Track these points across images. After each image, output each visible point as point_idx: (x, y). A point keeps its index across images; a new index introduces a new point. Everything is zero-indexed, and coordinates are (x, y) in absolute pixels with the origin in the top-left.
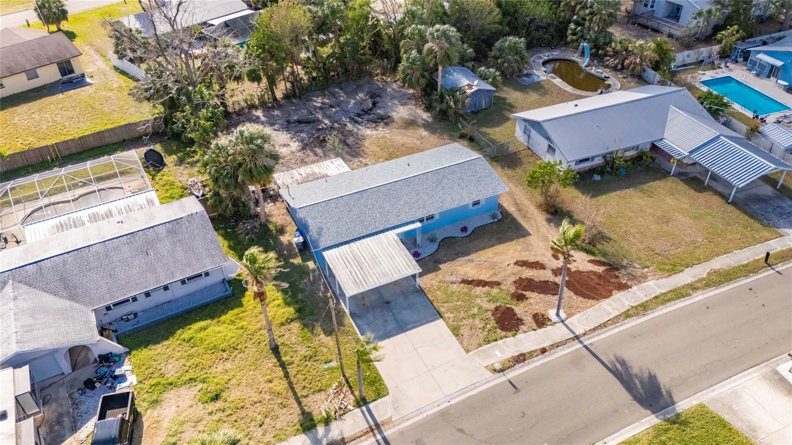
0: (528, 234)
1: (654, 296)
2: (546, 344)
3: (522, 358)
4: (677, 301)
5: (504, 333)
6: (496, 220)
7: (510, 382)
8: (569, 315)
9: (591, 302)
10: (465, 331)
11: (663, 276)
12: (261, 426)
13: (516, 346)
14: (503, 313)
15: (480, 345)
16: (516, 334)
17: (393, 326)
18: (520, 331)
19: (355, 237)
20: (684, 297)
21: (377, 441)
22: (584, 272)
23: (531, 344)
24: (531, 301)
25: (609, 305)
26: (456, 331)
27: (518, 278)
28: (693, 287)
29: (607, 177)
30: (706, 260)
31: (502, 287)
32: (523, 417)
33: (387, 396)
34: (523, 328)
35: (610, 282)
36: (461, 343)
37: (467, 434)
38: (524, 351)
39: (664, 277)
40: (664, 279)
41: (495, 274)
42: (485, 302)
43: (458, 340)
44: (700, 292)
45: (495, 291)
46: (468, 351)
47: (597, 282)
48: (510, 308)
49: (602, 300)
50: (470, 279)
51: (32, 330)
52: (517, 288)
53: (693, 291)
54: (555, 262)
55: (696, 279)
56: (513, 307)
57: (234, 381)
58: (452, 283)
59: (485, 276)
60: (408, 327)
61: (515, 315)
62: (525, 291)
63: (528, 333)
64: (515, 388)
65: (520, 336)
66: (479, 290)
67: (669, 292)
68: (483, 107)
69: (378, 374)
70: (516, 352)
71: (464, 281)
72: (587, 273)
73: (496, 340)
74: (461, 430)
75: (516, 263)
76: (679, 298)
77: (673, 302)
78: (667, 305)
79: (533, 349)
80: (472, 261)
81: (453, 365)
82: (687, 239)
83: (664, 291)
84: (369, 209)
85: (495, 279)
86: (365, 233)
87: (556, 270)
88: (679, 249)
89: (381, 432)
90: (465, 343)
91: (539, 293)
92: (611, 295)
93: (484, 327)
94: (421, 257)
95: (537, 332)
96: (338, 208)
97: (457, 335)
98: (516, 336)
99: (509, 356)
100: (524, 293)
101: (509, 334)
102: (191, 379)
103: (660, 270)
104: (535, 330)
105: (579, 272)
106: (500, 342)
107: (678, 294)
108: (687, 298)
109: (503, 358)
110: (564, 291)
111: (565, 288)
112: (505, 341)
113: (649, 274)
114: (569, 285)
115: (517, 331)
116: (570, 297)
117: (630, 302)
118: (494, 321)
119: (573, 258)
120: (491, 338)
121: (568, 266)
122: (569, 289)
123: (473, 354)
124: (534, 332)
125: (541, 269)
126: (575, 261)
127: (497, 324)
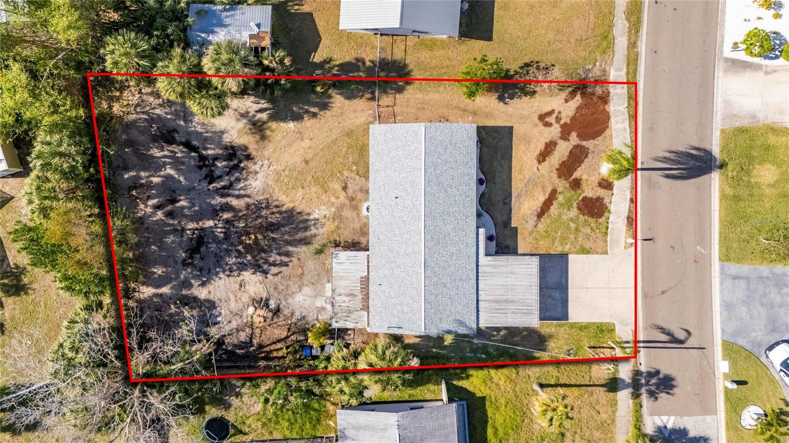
0: (511, 128)
2: (628, 196)
3: (630, 220)
4: (638, 69)
5: (604, 218)
7: (644, 240)
9: (607, 133)
10: (588, 245)
11: (611, 58)
12: (599, 413)
13: (619, 217)
14: (586, 207)
15: (606, 241)
16: (609, 211)
17: (557, 294)
18: (608, 205)
21: (644, 347)
22: (575, 114)
23: (623, 205)
24: (584, 177)
25: (617, 122)
26: (585, 251)
27: (556, 172)
28: (633, 45)
30: (613, 7)
31: (560, 189)
32: (674, 249)
33: (616, 326)
34: (606, 201)
35: (596, 103)
36: (597, 253)
37: (668, 291)
38: (626, 215)
39: (613, 57)
40: (614, 59)
41: (544, 187)
42: (569, 213)
43: (593, 254)
44: (639, 43)
45: (561, 198)
46: (606, 253)
47: (590, 113)
48: (583, 198)
49: (610, 124)
50: (539, 210)
52: (566, 180)
53: (635, 48)
54: (552, 129)
55: (627, 34)
56: (583, 195)
58: (536, 226)
59: (542, 198)
60: (564, 283)
61: (591, 199)
62: (572, 175)
63: (613, 200)
64: (651, 240)
65: (612, 208)
66: (554, 210)
67: (628, 68)
69: (594, 324)
70: (624, 220)
71: (541, 214)
72: (577, 112)
73: (608, 228)
74: (663, 293)
75: (540, 162)
76: (636, 64)
77: (638, 73)
79: (627, 208)
80: (519, 196)
81: (613, 270)
83: (625, 70)
85: (549, 190)
86: (474, 282)
87: (562, 135)
88: (592, 18)
89: (640, 342)
90: (599, 251)
91: (580, 166)
92: (608, 113)
93: (592, 228)
94: (495, 235)
95: (615, 194)
97: (588, 252)
98: (611, 211)
99: (625, 228)
100: (573, 177)
101: (606, 214)
103: (604, 52)
104: (613, 194)
105: (573, 118)
106: (610, 226)
108: (639, 59)
109: (625, 232)
110: (587, 146)
111: (584, 143)
112: (611, 222)
113: (603, 66)
114: (582, 137)
115: (607, 208)
116: (596, 146)
117: (622, 104)
118: (590, 219)
119: (556, 112)
120: (604, 230)
121: (562, 122)
122: (587, 140)
123: (611, 251)
124: (613, 196)
125: (555, 146)
126: (560, 113)
127: (593, 217)
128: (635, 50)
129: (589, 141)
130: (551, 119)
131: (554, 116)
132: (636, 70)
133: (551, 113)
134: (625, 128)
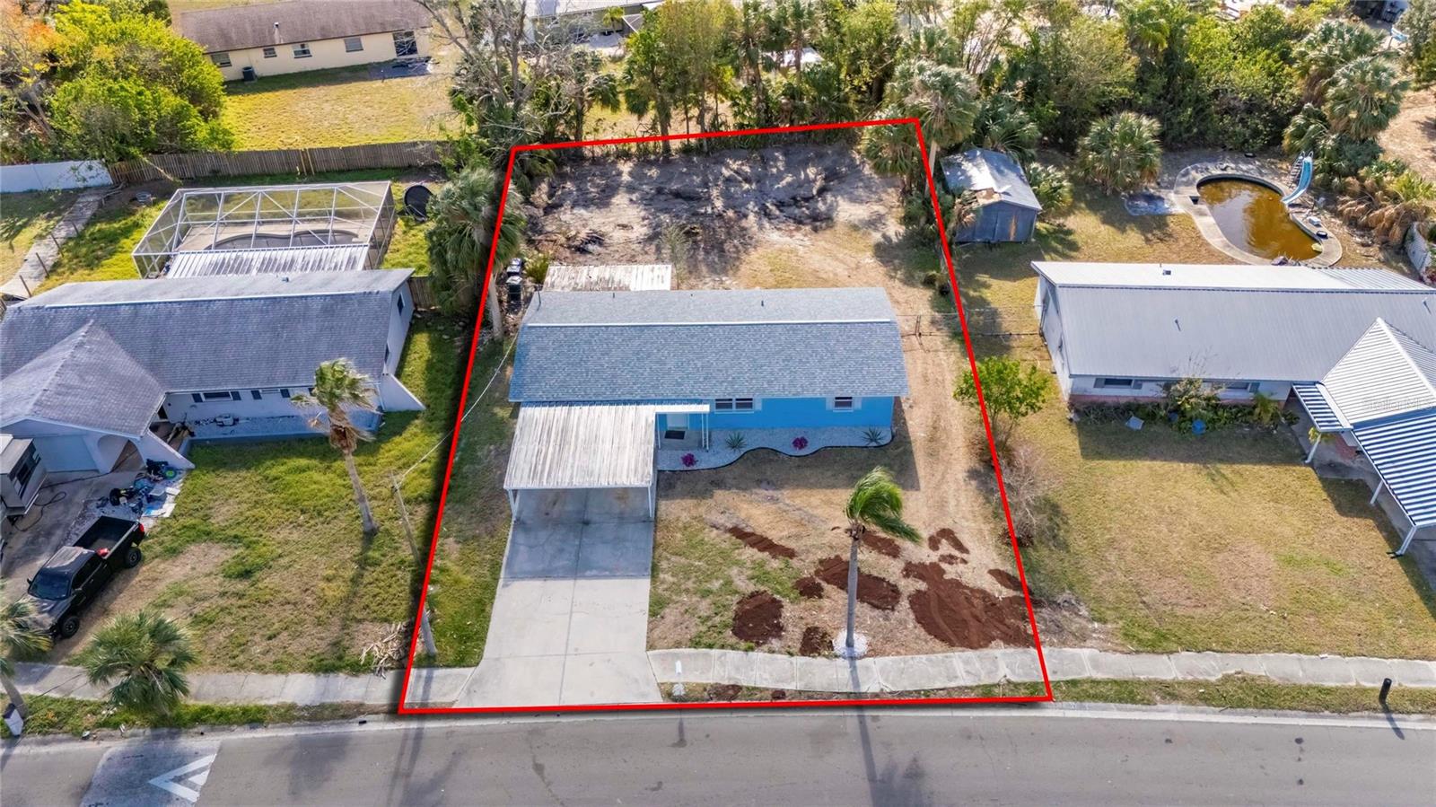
0: (918, 489)
1: (1070, 678)
2: (790, 687)
3: (731, 692)
4: (1112, 705)
5: (734, 640)
6: (874, 444)
8: (873, 652)
9: (938, 644)
10: (671, 614)
11: (1120, 649)
12: (270, 638)
13: (737, 669)
14: (759, 606)
15: (678, 645)
16: (752, 649)
17: (566, 562)
18: (765, 647)
19: (586, 399)
20: (1133, 701)
22: (967, 588)
23: (766, 676)
24: (826, 603)
25: (967, 662)
26: (657, 607)
27: (833, 557)
28: (1169, 692)
29: (1158, 428)
30: (1244, 649)
31: (794, 562)
32: (654, 789)
33: (473, 669)
34: (775, 643)
35: (1002, 622)
36: (650, 630)
37: (543, 778)
38: (744, 683)
39: (1122, 652)
40: (1118, 654)
41: (798, 537)
42: (743, 577)
43: (650, 622)
44: (1180, 706)
45: (776, 564)
46: (651, 646)
47: (978, 613)
48: (780, 601)
49: (960, 648)
50: (748, 530)
51: (67, 394)
52: (817, 573)
53: (1163, 698)
54: (926, 549)
55: (1190, 678)
56: (786, 602)
57: (283, 561)
58: (714, 526)
59: (775, 535)
60: (588, 573)
61: (778, 616)
62: (828, 583)
63: (775, 655)
64: (681, 739)
65: (758, 656)
66: (749, 554)
67: (1106, 682)
68: (1012, 239)
69: (485, 630)
70: (730, 679)
71: (737, 532)
72: (972, 590)
73: (710, 646)
74: (539, 768)
76: (1121, 700)
77: (1101, 704)
78: (1086, 704)
79: (760, 685)
80: (774, 500)
81: (609, 660)
82: (1235, 596)
83: (1099, 676)
84: (638, 359)
85: (791, 544)
87: (915, 566)
88: (1199, 611)
90: (657, 633)
92: (986, 646)
93: (709, 618)
94: (695, 467)
95: (794, 659)
96: (590, 343)
97: (653, 614)
98: (750, 653)
99: (712, 682)
100: (824, 585)
101: (743, 644)
102: (236, 537)
103: (1125, 635)
104: (791, 654)
105: (957, 584)
106: (715, 652)
107: (1126, 692)
108: (1139, 706)
109: (699, 681)
110: (898, 607)
111: (904, 604)
112: (725, 654)
113: (1094, 635)
114: (917, 600)
115: (758, 644)
116: (902, 622)
117: (1013, 672)
118: (732, 614)
119: (965, 556)
120: (705, 640)
121: (944, 566)
122: (912, 608)
123: (654, 655)
124: (786, 657)
125: (889, 554)
126: (964, 562)
127: (734, 619)
128: (1158, 698)
129: (910, 611)
130: (946, 548)
131: (956, 553)
132: (1106, 699)
133: (959, 546)
134: (956, 677)
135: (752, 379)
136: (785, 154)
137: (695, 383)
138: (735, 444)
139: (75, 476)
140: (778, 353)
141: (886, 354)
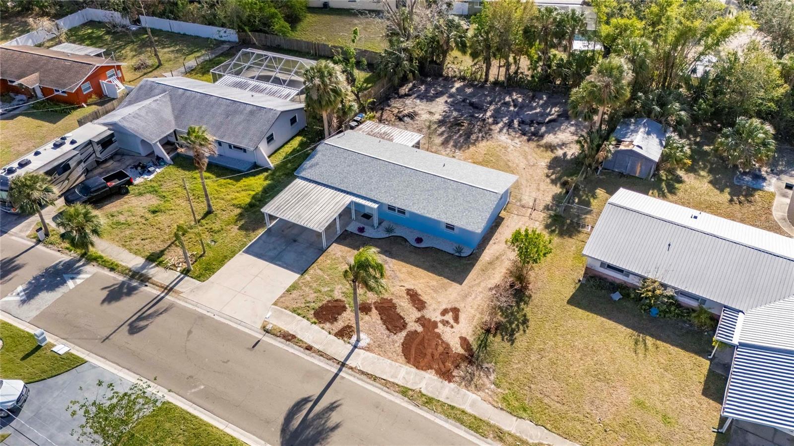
0: (461, 284)
1: (452, 404)
2: (316, 346)
3: (290, 338)
4: (464, 427)
5: (311, 316)
6: (457, 254)
7: (259, 341)
8: (368, 349)
9: (402, 359)
10: (295, 294)
11: (494, 403)
12: (142, 240)
13: (301, 329)
14: (335, 307)
15: (286, 308)
16: (315, 323)
17: (273, 254)
18: (321, 325)
20: (476, 431)
21: (159, 296)
22: (441, 339)
23: (311, 338)
24: (367, 317)
25: (407, 373)
26: (292, 288)
27: (389, 298)
28: (500, 435)
29: (629, 304)
30: (564, 436)
32: (224, 362)
33: (200, 282)
34: (328, 325)
35: (444, 363)
36: (281, 297)
37: (188, 337)
38: (299, 336)
39: (493, 405)
40: (490, 406)
42: (340, 291)
43: (284, 293)
46: (275, 304)
47: (435, 353)
48: (346, 308)
49: (411, 366)
51: (137, 118)
52: (375, 303)
53: (495, 437)
54: (438, 313)
55: (518, 435)
56: (349, 310)
57: (171, 212)
60: (277, 263)
61: (339, 314)
62: (376, 309)
63: (323, 330)
64: (254, 347)
65: (315, 327)
67: (470, 415)
68: (637, 175)
69: (218, 269)
70: (294, 332)
72: (443, 342)
73: (299, 314)
74: (190, 332)
75: (409, 290)
76: (470, 427)
77: (458, 424)
78: (450, 421)
79: (304, 340)
81: (254, 302)
82: (587, 408)
83: (469, 410)
84: (361, 173)
86: (337, 186)
87: (425, 319)
88: (558, 405)
89: (167, 294)
90: (282, 299)
91: (381, 319)
92: (425, 370)
93: (309, 302)
94: (363, 234)
95: (329, 336)
96: (346, 158)
97: (288, 291)
98: (313, 325)
99: (286, 329)
100: (373, 309)
101: (314, 320)
102: (164, 196)
103: (504, 398)
104: (330, 333)
105: (438, 336)
106: (299, 318)
107: (476, 425)
108: (478, 435)
109: (281, 327)
110: (399, 334)
111: (404, 334)
112: (302, 320)
113: (487, 391)
114: (413, 335)
115: (320, 322)
116: (394, 342)
117: (426, 388)
118: (320, 305)
119: (455, 324)
120: (299, 311)
121: (440, 325)
122: (405, 337)
123: (273, 308)
124: (327, 333)
125: (417, 308)
126: (452, 327)
127: (319, 308)
128: (491, 436)
129: (403, 338)
130: (449, 317)
131: (452, 322)
132: (462, 422)
133: (456, 319)
134: (396, 377)
135: (407, 199)
136: (548, 98)
137: (379, 192)
138: (389, 230)
139: (133, 154)
140: (429, 191)
141: (483, 209)
